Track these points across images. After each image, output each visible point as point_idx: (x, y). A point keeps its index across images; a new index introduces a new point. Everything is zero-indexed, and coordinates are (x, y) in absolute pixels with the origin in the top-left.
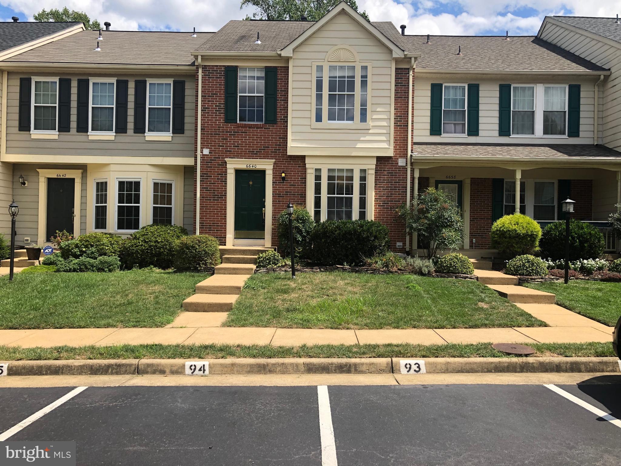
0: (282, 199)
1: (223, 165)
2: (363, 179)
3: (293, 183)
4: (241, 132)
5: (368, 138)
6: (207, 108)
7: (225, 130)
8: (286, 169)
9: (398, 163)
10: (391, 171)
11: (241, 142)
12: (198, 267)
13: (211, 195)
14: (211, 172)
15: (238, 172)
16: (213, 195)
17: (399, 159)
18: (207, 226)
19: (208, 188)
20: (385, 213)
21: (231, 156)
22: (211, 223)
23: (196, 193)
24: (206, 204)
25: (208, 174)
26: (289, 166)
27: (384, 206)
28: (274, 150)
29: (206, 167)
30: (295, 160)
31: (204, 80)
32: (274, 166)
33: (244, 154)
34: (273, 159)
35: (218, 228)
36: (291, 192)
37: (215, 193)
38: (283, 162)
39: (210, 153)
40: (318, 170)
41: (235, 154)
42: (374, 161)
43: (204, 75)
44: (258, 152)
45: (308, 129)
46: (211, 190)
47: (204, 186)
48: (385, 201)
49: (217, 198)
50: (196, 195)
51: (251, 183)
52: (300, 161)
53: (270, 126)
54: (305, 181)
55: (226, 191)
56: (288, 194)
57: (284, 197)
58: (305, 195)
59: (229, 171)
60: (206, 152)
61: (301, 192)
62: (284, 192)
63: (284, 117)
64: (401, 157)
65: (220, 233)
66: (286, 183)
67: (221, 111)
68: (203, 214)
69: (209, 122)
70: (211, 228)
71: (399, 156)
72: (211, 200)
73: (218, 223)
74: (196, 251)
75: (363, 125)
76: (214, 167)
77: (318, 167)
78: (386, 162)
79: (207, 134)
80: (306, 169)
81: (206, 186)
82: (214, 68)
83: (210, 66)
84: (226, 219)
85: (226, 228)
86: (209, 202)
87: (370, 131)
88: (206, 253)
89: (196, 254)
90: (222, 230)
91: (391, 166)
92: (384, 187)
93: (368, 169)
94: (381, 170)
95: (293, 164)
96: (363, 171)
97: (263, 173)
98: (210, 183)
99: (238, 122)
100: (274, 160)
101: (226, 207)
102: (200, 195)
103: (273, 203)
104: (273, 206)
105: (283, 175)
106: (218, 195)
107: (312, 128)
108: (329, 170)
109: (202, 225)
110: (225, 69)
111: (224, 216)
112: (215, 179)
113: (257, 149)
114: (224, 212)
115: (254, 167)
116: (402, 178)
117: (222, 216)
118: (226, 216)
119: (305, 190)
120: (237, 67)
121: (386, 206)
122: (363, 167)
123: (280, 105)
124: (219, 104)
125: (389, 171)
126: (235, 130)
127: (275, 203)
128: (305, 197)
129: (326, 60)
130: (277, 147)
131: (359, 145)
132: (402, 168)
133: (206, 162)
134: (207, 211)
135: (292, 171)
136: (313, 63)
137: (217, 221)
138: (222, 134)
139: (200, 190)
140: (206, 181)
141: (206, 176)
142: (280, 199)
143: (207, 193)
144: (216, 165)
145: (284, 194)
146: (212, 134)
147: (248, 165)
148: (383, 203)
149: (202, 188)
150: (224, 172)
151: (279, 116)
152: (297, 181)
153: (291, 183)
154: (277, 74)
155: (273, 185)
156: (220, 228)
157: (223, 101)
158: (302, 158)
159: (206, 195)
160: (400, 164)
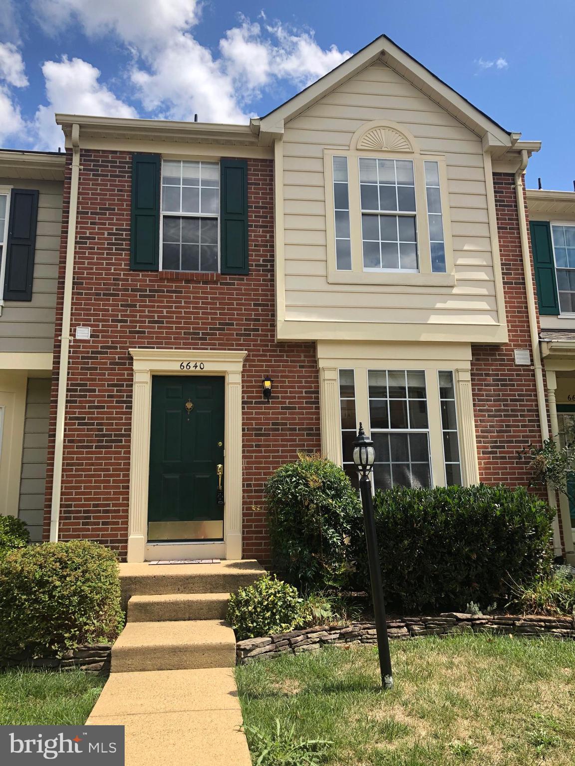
0: (265, 440)
1: (125, 364)
2: (446, 392)
3: (289, 403)
4: (168, 291)
5: (451, 304)
6: (88, 238)
7: (130, 285)
8: (273, 371)
9: (513, 360)
10: (502, 375)
11: (167, 312)
12: (56, 652)
13: (91, 436)
14: (95, 380)
15: (159, 381)
16: (97, 436)
17: (516, 352)
18: (80, 512)
19: (84, 419)
20: (499, 468)
21: (144, 343)
22: (89, 506)
23: (55, 430)
24: (78, 459)
25: (86, 385)
26: (279, 366)
27: (496, 453)
28: (245, 330)
29: (82, 369)
30: (293, 351)
31: (84, 179)
32: (244, 366)
33: (175, 338)
34: (242, 350)
35: (108, 517)
36: (286, 424)
37: (102, 430)
38: (266, 356)
39: (92, 336)
40: (347, 374)
41: (152, 338)
42: (468, 354)
43: (84, 170)
44: (208, 334)
45: (320, 284)
46: (93, 424)
47: (75, 413)
48: (496, 442)
49: (107, 441)
50: (54, 436)
51: (189, 405)
52: (302, 355)
53: (234, 279)
54: (318, 398)
55: (130, 424)
56: (278, 430)
57: (269, 435)
58: (318, 429)
59: (137, 378)
60: (83, 333)
61: (308, 424)
62: (268, 424)
63: (264, 261)
64: (518, 346)
65: (112, 529)
66: (273, 403)
67: (122, 244)
68: (71, 482)
69: (92, 269)
70: (89, 518)
71: (515, 345)
72: (91, 447)
73: (108, 505)
74: (51, 597)
75: (438, 278)
76: (101, 369)
77: (347, 366)
78: (490, 358)
79: (86, 294)
80: (318, 371)
81: (80, 413)
82: (107, 157)
83: (98, 151)
84: (128, 493)
85: (127, 517)
86: (87, 453)
87: (455, 291)
88: (83, 598)
89: (50, 608)
90: (117, 523)
91: (501, 365)
92: (491, 411)
93: (457, 371)
94: (481, 375)
95: (287, 361)
96: (446, 376)
97: (218, 382)
98: (90, 407)
99: (161, 269)
100: (246, 352)
101: (129, 464)
102: (65, 436)
103: (243, 452)
104: (244, 457)
105: (268, 384)
106: (110, 436)
107: (330, 281)
108: (372, 373)
109: (65, 512)
110: (132, 158)
111: (124, 487)
112: (104, 396)
113: (206, 329)
114: (124, 476)
115: (198, 368)
116: (526, 390)
117: (118, 487)
118: (128, 487)
119: (318, 419)
120: (158, 156)
121: (500, 452)
122: (446, 367)
123: (255, 236)
124: (117, 229)
125: (497, 375)
126: (154, 286)
127: (248, 451)
128: (319, 435)
129: (352, 147)
130: (250, 325)
131: (434, 319)
132: (524, 370)
133: (83, 358)
134: (81, 476)
135: (287, 377)
136: (326, 151)
137: (105, 499)
138: (123, 295)
139: (66, 424)
140: (80, 402)
141: (81, 391)
142: (260, 441)
143: (83, 430)
144: (105, 363)
145: (269, 429)
146: (99, 294)
147: (185, 364)
148: (492, 447)
149: (71, 419)
150: (125, 380)
151: (255, 259)
152: (299, 398)
153: (285, 403)
154: (247, 175)
155: (243, 408)
156: (113, 517)
157: (127, 225)
158: (309, 348)
159: (78, 436)
160: (518, 362)
